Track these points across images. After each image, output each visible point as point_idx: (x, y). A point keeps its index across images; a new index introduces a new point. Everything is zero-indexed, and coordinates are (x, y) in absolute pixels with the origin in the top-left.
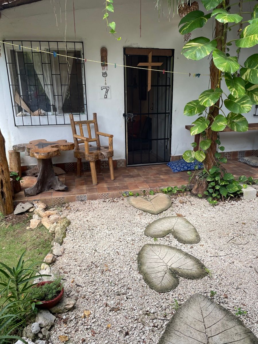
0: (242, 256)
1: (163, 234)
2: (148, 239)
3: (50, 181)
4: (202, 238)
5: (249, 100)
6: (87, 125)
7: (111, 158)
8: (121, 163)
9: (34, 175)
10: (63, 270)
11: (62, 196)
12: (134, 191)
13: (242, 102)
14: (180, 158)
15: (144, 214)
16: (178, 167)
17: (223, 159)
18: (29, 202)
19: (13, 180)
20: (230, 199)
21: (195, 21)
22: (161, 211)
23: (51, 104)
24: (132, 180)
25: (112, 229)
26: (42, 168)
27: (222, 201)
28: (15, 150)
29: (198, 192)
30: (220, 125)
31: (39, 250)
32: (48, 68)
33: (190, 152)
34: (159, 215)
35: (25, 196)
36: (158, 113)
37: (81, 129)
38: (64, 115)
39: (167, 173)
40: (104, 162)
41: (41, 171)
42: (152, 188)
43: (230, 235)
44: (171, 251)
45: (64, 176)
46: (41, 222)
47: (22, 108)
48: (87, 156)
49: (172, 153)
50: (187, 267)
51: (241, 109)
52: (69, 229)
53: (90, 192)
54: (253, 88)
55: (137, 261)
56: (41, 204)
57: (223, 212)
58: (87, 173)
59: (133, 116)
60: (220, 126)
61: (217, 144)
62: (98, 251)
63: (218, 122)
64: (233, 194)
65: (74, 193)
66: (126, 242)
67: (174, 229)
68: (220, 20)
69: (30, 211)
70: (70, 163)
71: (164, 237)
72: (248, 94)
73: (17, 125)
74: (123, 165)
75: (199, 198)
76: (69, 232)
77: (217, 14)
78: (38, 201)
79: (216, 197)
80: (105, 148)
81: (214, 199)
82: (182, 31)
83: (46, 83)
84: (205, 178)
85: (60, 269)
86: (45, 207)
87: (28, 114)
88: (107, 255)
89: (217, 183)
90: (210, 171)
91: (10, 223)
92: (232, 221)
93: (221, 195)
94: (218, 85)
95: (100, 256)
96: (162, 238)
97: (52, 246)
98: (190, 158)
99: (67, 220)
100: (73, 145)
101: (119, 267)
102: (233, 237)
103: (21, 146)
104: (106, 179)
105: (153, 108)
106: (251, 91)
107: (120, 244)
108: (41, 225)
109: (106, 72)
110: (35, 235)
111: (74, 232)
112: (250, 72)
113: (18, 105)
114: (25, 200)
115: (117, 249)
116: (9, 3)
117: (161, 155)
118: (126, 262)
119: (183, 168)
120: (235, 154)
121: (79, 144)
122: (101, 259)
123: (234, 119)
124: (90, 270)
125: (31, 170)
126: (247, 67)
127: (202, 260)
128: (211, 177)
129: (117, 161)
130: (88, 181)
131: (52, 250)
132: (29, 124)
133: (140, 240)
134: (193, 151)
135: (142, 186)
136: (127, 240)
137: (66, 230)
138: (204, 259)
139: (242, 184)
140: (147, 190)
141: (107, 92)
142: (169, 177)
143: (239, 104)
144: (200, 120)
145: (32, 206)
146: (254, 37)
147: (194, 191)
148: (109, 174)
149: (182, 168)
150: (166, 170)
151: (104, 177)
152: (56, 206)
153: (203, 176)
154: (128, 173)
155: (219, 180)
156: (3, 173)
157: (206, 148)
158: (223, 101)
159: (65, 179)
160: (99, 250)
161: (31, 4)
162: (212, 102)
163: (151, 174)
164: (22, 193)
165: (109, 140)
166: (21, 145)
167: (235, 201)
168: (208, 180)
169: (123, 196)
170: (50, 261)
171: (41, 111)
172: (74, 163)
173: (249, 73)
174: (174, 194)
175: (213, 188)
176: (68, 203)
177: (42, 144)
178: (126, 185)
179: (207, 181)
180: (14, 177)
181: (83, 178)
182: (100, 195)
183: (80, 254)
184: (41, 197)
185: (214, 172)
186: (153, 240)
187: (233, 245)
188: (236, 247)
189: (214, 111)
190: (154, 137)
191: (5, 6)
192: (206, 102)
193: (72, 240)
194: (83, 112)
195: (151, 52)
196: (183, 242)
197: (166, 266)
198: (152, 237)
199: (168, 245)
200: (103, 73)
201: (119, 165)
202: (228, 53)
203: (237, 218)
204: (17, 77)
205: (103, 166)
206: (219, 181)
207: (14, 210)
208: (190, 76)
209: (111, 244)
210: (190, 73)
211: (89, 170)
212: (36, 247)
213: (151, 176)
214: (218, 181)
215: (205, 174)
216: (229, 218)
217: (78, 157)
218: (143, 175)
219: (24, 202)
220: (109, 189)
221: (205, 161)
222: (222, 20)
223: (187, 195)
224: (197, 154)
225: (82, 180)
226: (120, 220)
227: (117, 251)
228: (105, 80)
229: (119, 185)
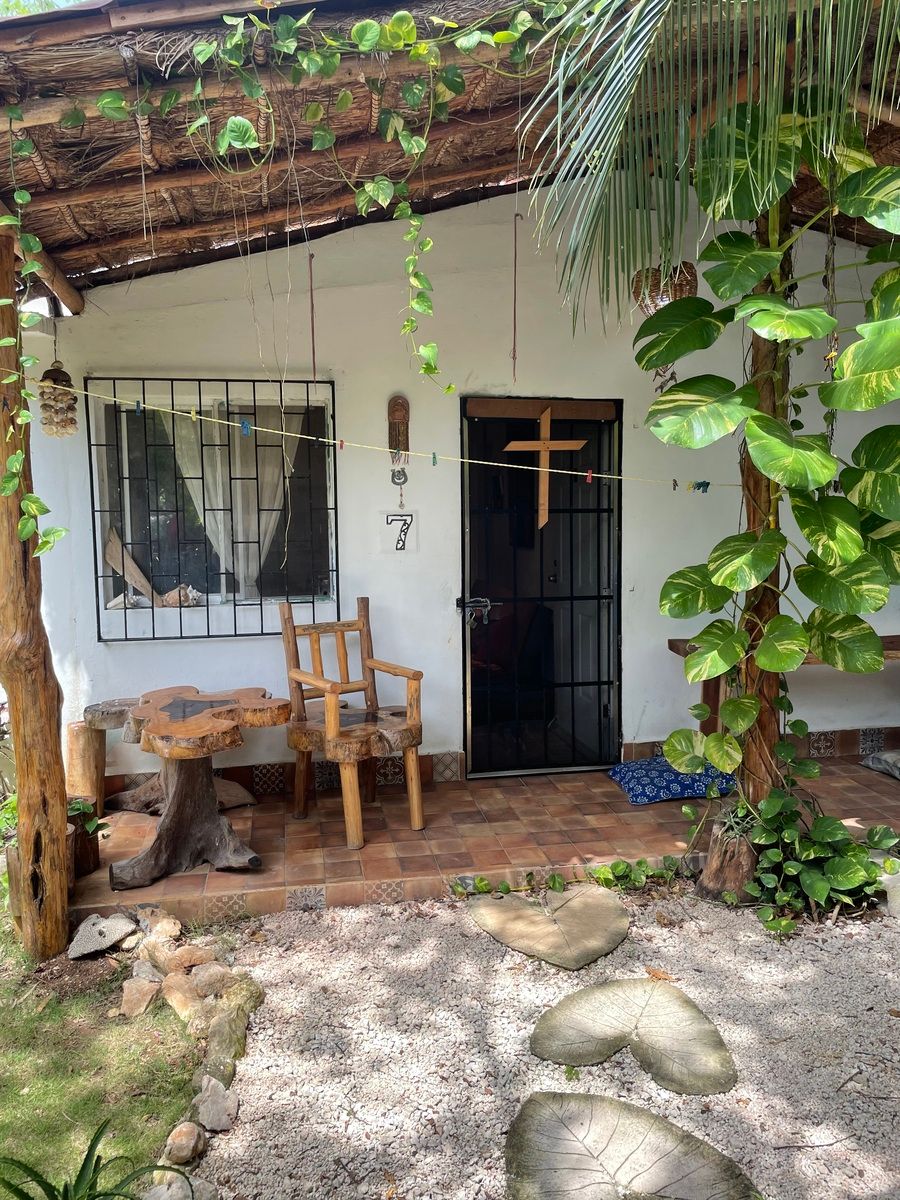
0: (893, 1145)
1: (600, 1054)
2: (546, 1073)
3: (199, 835)
4: (745, 1073)
5: (879, 571)
6: (336, 636)
7: (414, 749)
8: (447, 767)
9: (148, 809)
10: (232, 1189)
11: (239, 892)
12: (493, 875)
13: (855, 577)
14: (653, 750)
15: (530, 968)
16: (648, 784)
17: (806, 765)
18: (123, 912)
19: (76, 830)
20: (839, 914)
21: (684, 329)
22: (590, 958)
23: (223, 570)
24: (486, 831)
25: (411, 1026)
26: (176, 788)
27: (813, 921)
28: (90, 722)
29: (724, 883)
30: (785, 651)
31: (147, 1101)
32: (219, 459)
33: (688, 736)
34: (583, 972)
35: (110, 888)
36: (572, 598)
37: (317, 653)
38: (261, 604)
39: (609, 806)
40: (390, 763)
41: (174, 797)
42: (556, 863)
43: (845, 1060)
44: (628, 1122)
45: (248, 813)
46: (159, 991)
47: (125, 583)
48: (329, 746)
49: (624, 732)
50: (690, 1189)
51: (854, 600)
52: (257, 1021)
53: (335, 875)
54: (886, 531)
55: (503, 1161)
56: (165, 921)
57: (816, 964)
58: (329, 802)
59: (489, 608)
60: (787, 655)
61: (782, 713)
62: (359, 1115)
63: (779, 639)
64: (849, 893)
65: (280, 880)
66: (465, 1080)
67: (641, 1031)
68: (764, 333)
69: (125, 945)
70: (273, 766)
71: (602, 1063)
72: (874, 551)
73: (104, 637)
74: (452, 773)
75: (728, 907)
76: (256, 1034)
77: (755, 313)
78: (154, 909)
79: (789, 904)
80: (393, 714)
81: (781, 912)
82: (646, 359)
83: (211, 504)
84: (745, 831)
85: (220, 1183)
86: (179, 933)
87: (146, 601)
88: (394, 1133)
89: (789, 852)
90: (762, 805)
91: (53, 994)
92: (851, 1001)
93: (806, 898)
94: (771, 518)
95: (368, 1137)
96: (595, 1068)
97: (196, 1092)
98: (688, 757)
99: (252, 988)
100: (285, 708)
101: (438, 1183)
102: (858, 1067)
103: (114, 709)
104: (394, 826)
105: (555, 576)
106: (883, 540)
107: (443, 1090)
108: (159, 1003)
109: (403, 470)
110: (137, 1042)
111: (277, 1035)
112: (875, 482)
113: (114, 571)
114: (108, 905)
115: (430, 1111)
116: (111, 269)
117: (587, 735)
118: (463, 1163)
119: (667, 788)
120: (848, 738)
121: (306, 702)
122: (372, 1149)
123: (834, 628)
124: (331, 1194)
125: (138, 789)
126: (863, 463)
127: (744, 1161)
128: (765, 830)
129: (435, 760)
130: (330, 831)
131: (194, 1105)
132: (144, 633)
133: (516, 1075)
134: (700, 734)
135: (524, 857)
136: (468, 1071)
137: (248, 1028)
138: (753, 1158)
139: (881, 855)
140: (539, 872)
141: (404, 532)
142: (619, 820)
143: (844, 581)
144: (715, 630)
145: (133, 927)
146: (878, 376)
147: (706, 879)
148: (405, 806)
149: (663, 788)
150: (605, 794)
151: (387, 820)
152: (215, 928)
153: (737, 823)
154: (472, 804)
155: (797, 843)
156: (44, 807)
157: (742, 726)
158: (793, 570)
159: (253, 823)
160: (365, 1110)
161: (179, 272)
162: (753, 577)
163: (552, 809)
164: (103, 876)
165: (409, 688)
166: (111, 704)
167: (858, 922)
168: (756, 841)
169: (454, 893)
170: (186, 1153)
171: (188, 591)
172: (286, 764)
173: (870, 485)
174: (636, 889)
175: (777, 869)
176: (258, 914)
177: (183, 705)
178: (463, 850)
179: (754, 845)
180: (81, 818)
181: (313, 820)
182: (370, 887)
183: (296, 1124)
184: (165, 894)
185: (778, 810)
186: (564, 1078)
187: (859, 1102)
188: (870, 1110)
189: (763, 602)
190: (562, 676)
191: (99, 278)
192: (732, 577)
193: (268, 1068)
194: (325, 593)
195: (549, 410)
196: (675, 1087)
197: (610, 1187)
198: (560, 1064)
199: (620, 1096)
200: (393, 474)
201: (441, 774)
202: (798, 418)
203: (869, 991)
204: (121, 485)
205: (385, 775)
206: (797, 847)
207: (70, 940)
208: (674, 489)
209: (407, 1087)
210: (675, 481)
211: (335, 790)
212: (138, 1091)
213: (554, 815)
214: (793, 843)
215: (746, 816)
216: (840, 990)
217: (302, 748)
218: (525, 813)
219: (105, 914)
220: (406, 865)
221: (743, 771)
222: (769, 332)
223: (683, 892)
224: (712, 745)
225: (310, 830)
226: (441, 990)
227: (429, 1117)
228: (401, 495)
229: (440, 850)
